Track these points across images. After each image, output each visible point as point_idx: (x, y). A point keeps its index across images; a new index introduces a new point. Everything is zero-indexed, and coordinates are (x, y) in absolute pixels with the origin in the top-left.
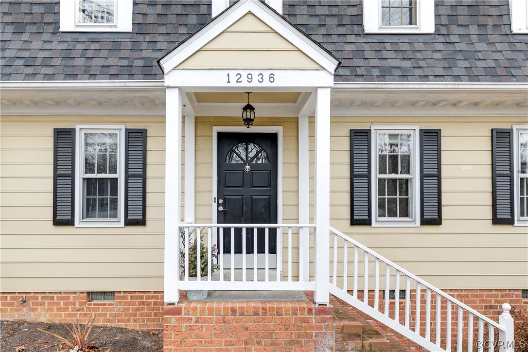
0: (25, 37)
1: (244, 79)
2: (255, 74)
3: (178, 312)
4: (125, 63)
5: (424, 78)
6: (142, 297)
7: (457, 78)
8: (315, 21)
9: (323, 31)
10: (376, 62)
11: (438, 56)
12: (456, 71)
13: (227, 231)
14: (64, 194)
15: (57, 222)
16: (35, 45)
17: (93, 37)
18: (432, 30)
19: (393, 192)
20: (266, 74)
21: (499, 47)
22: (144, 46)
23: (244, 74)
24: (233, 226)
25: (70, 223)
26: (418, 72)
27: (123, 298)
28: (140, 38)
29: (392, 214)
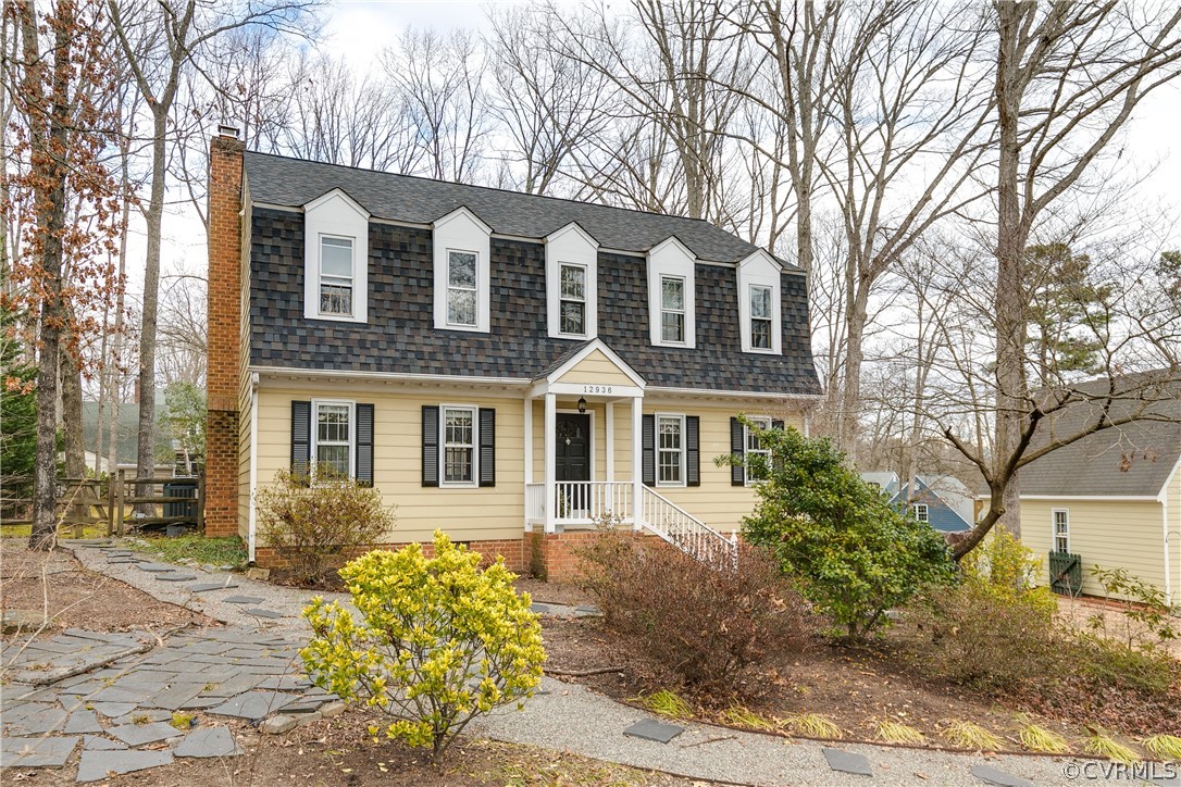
0: (407, 331)
1: (594, 390)
2: (600, 387)
3: (556, 537)
4: (491, 360)
5: (690, 385)
6: (491, 545)
7: (709, 386)
8: (618, 334)
9: (624, 341)
10: (659, 370)
11: (697, 367)
12: (709, 380)
13: (562, 486)
14: (430, 460)
15: (425, 484)
16: (418, 339)
17: (461, 335)
18: (694, 347)
19: (668, 462)
20: (607, 388)
21: (734, 362)
22: (501, 346)
23: (594, 387)
24: (566, 483)
25: (435, 484)
26: (686, 379)
27: (477, 546)
28: (496, 339)
29: (668, 478)
